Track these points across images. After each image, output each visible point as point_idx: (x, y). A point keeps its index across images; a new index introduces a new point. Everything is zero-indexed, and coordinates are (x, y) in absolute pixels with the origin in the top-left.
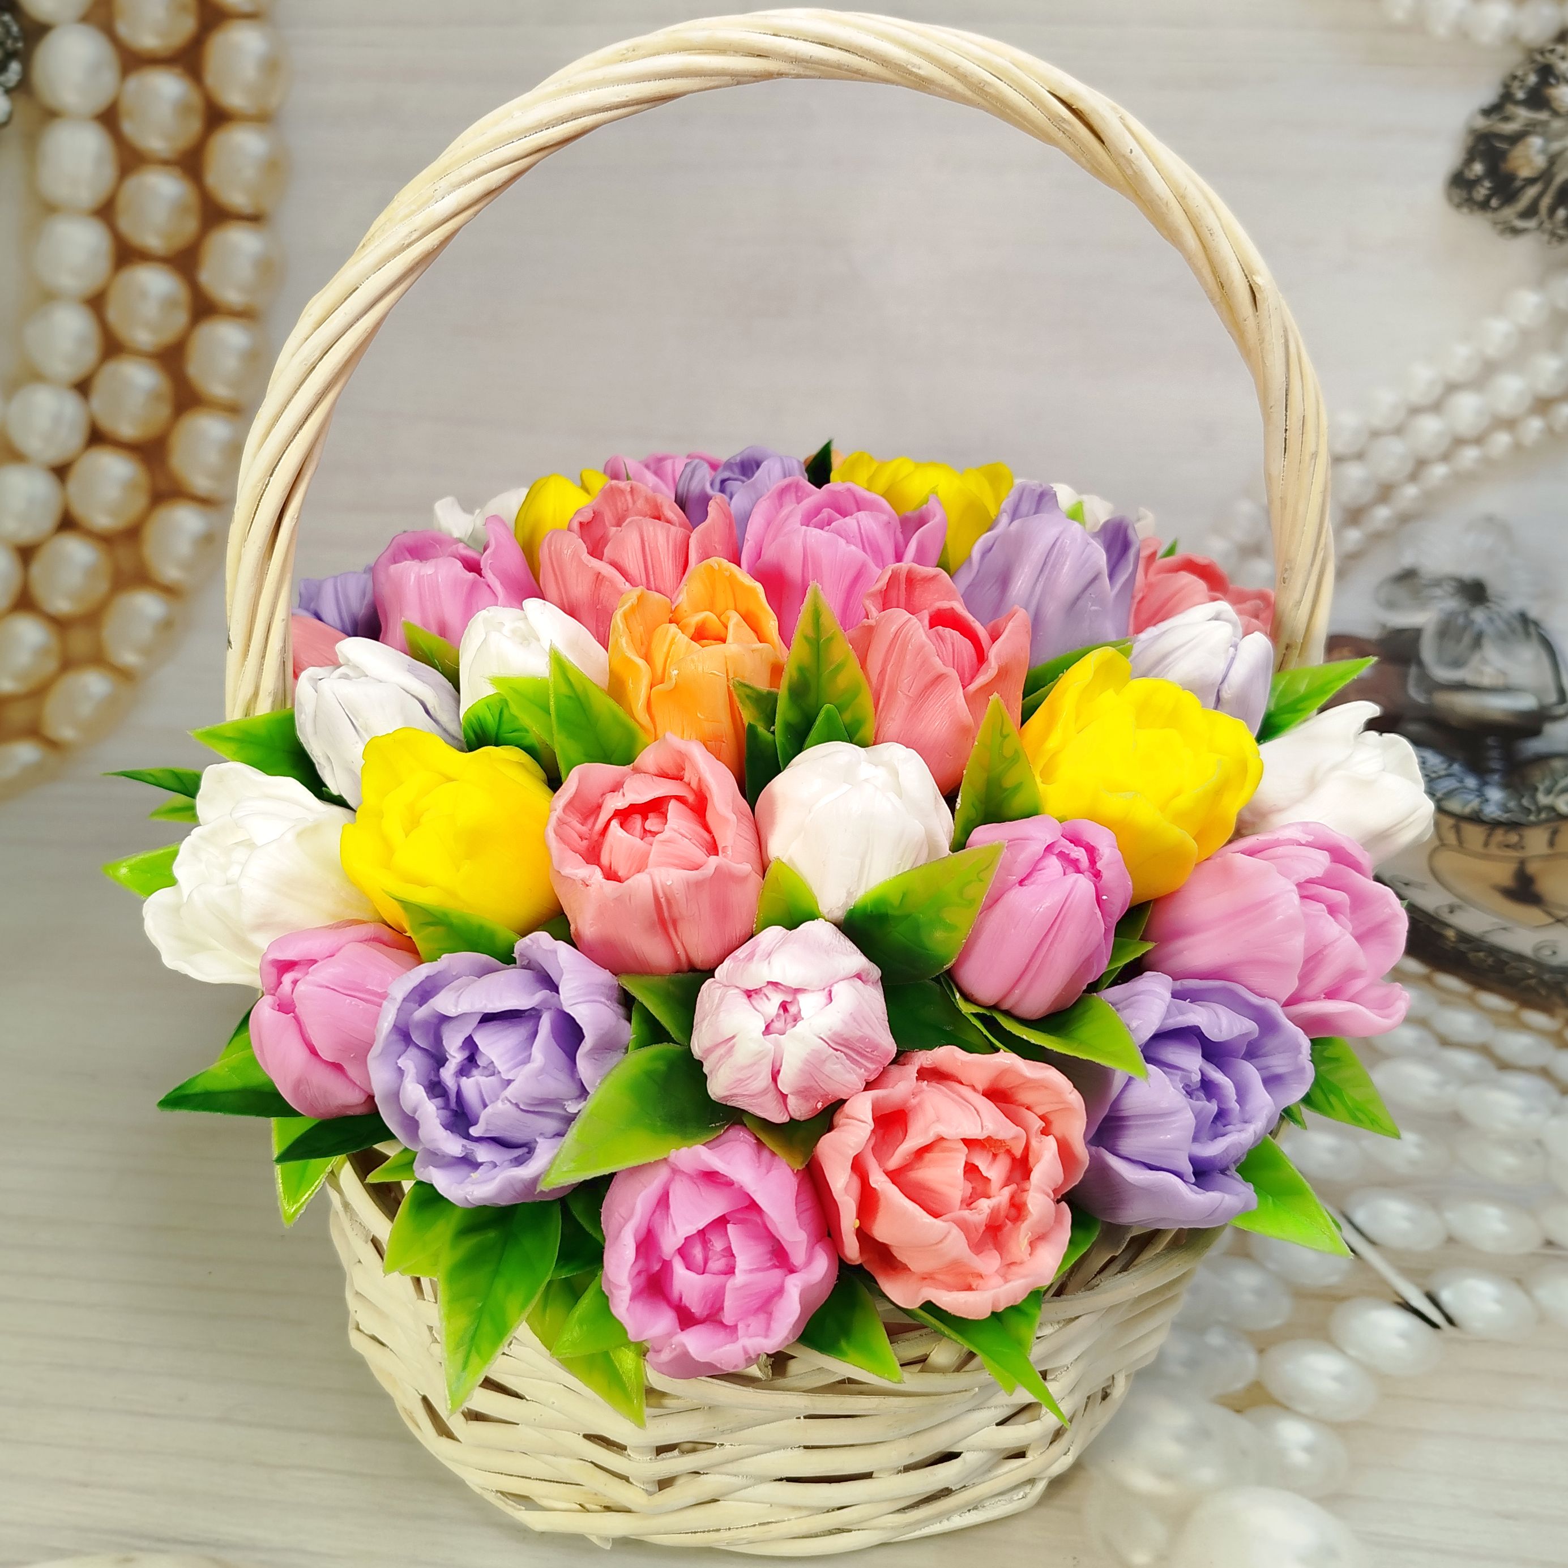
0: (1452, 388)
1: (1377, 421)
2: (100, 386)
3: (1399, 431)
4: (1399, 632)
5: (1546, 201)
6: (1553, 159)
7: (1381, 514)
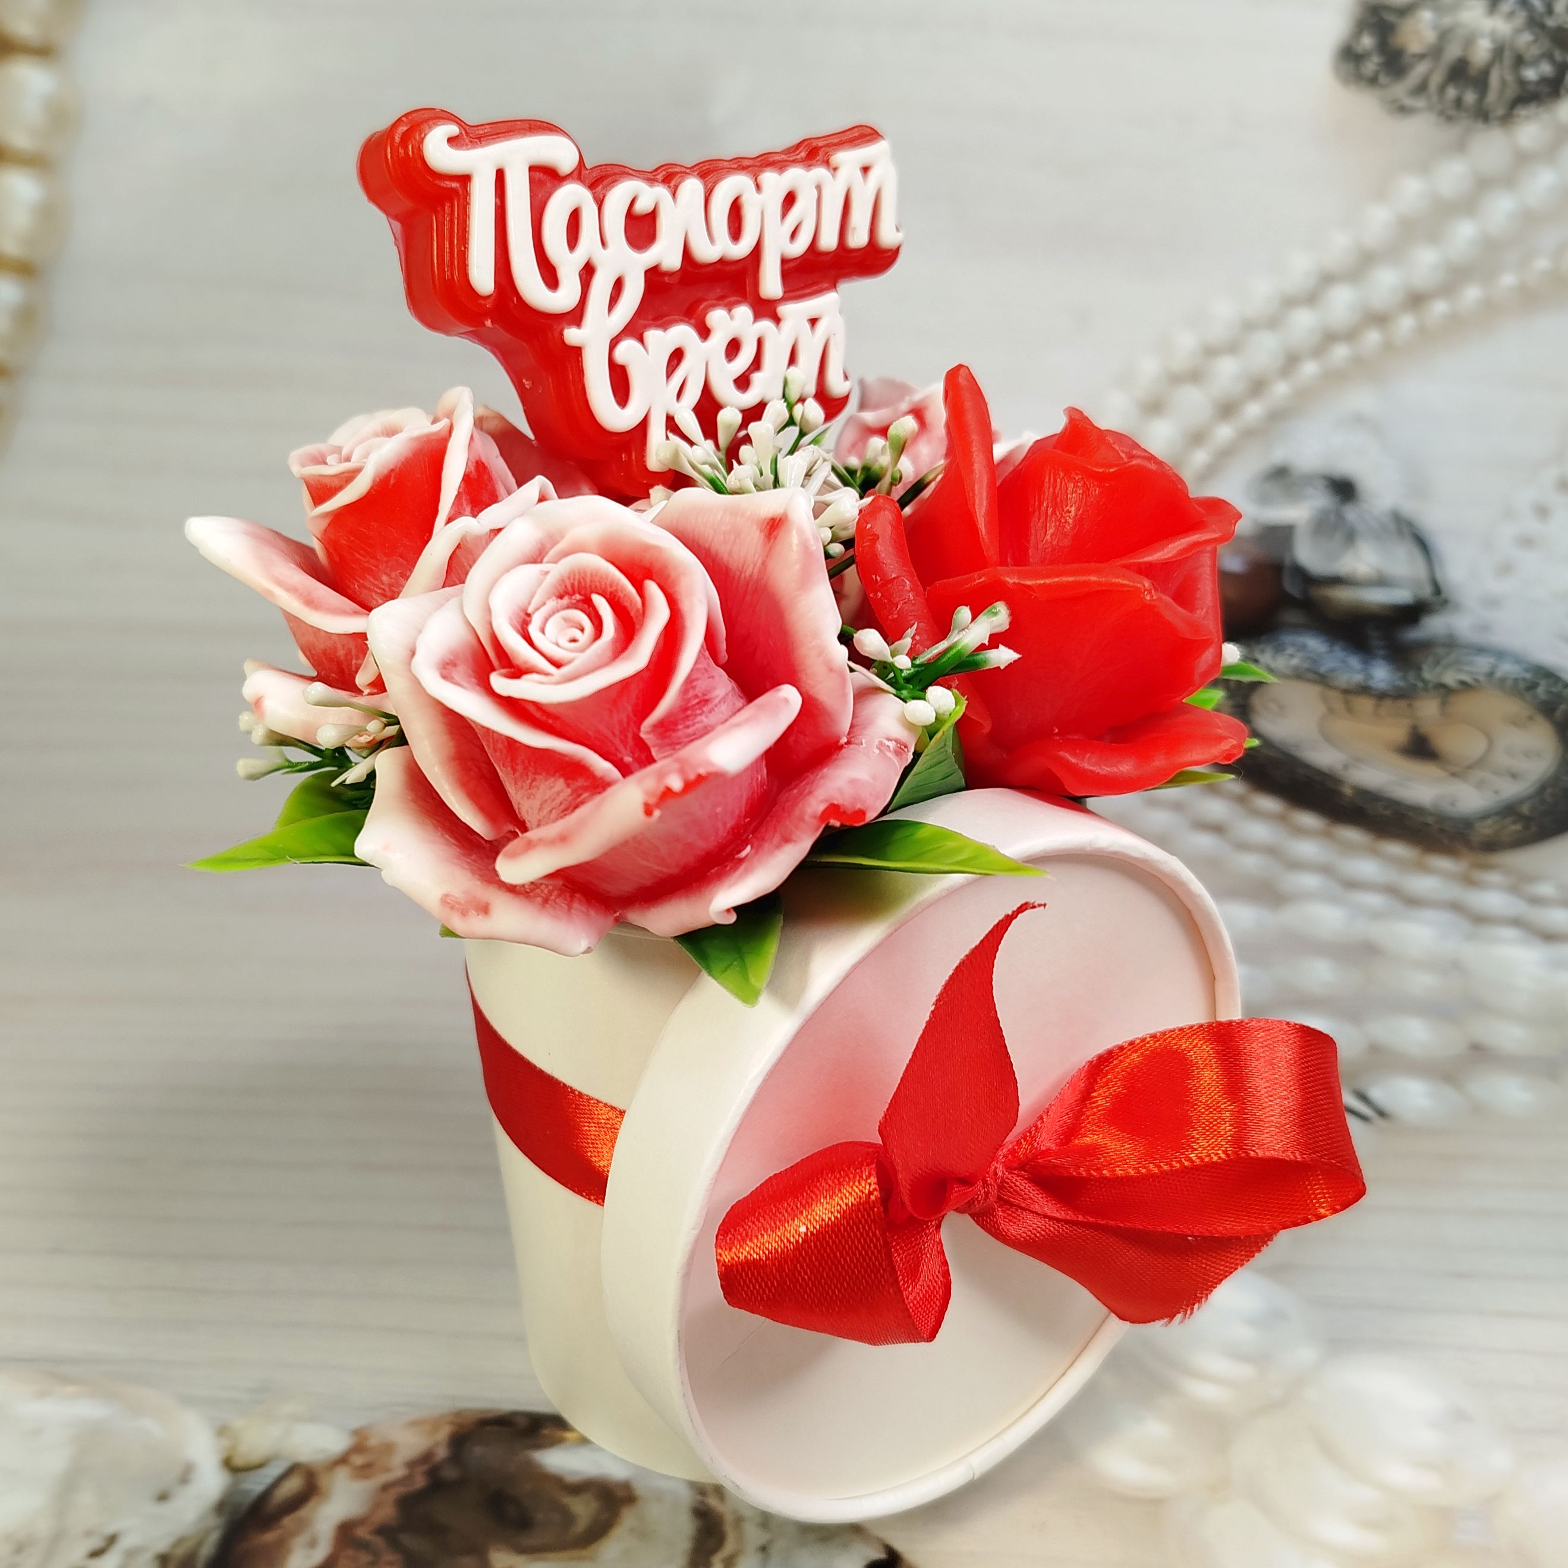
1: (1252, 312)
4: (1273, 526)
5: (1436, 79)
6: (1444, 35)
7: (1254, 410)
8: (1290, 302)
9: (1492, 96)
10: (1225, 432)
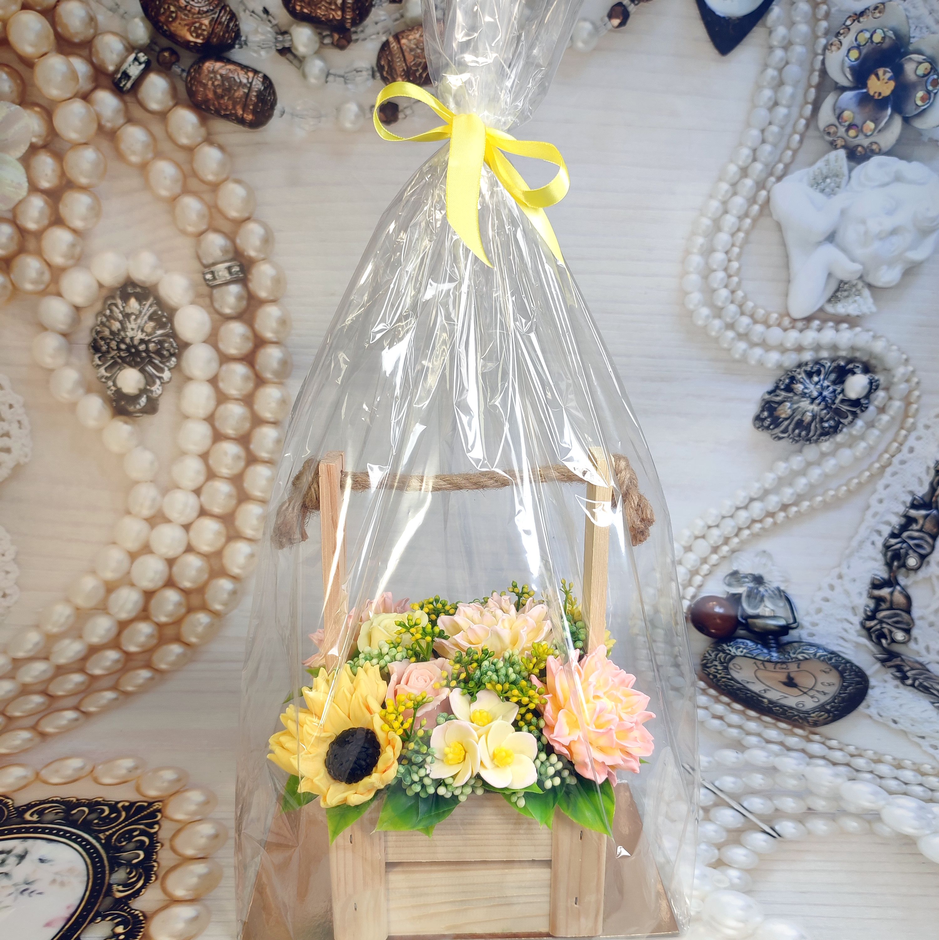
0: (752, 500)
1: (724, 513)
2: (206, 491)
3: (732, 516)
4: (734, 595)
5: (791, 427)
6: (794, 411)
7: (725, 549)
8: (738, 508)
9: (812, 434)
10: (714, 558)
